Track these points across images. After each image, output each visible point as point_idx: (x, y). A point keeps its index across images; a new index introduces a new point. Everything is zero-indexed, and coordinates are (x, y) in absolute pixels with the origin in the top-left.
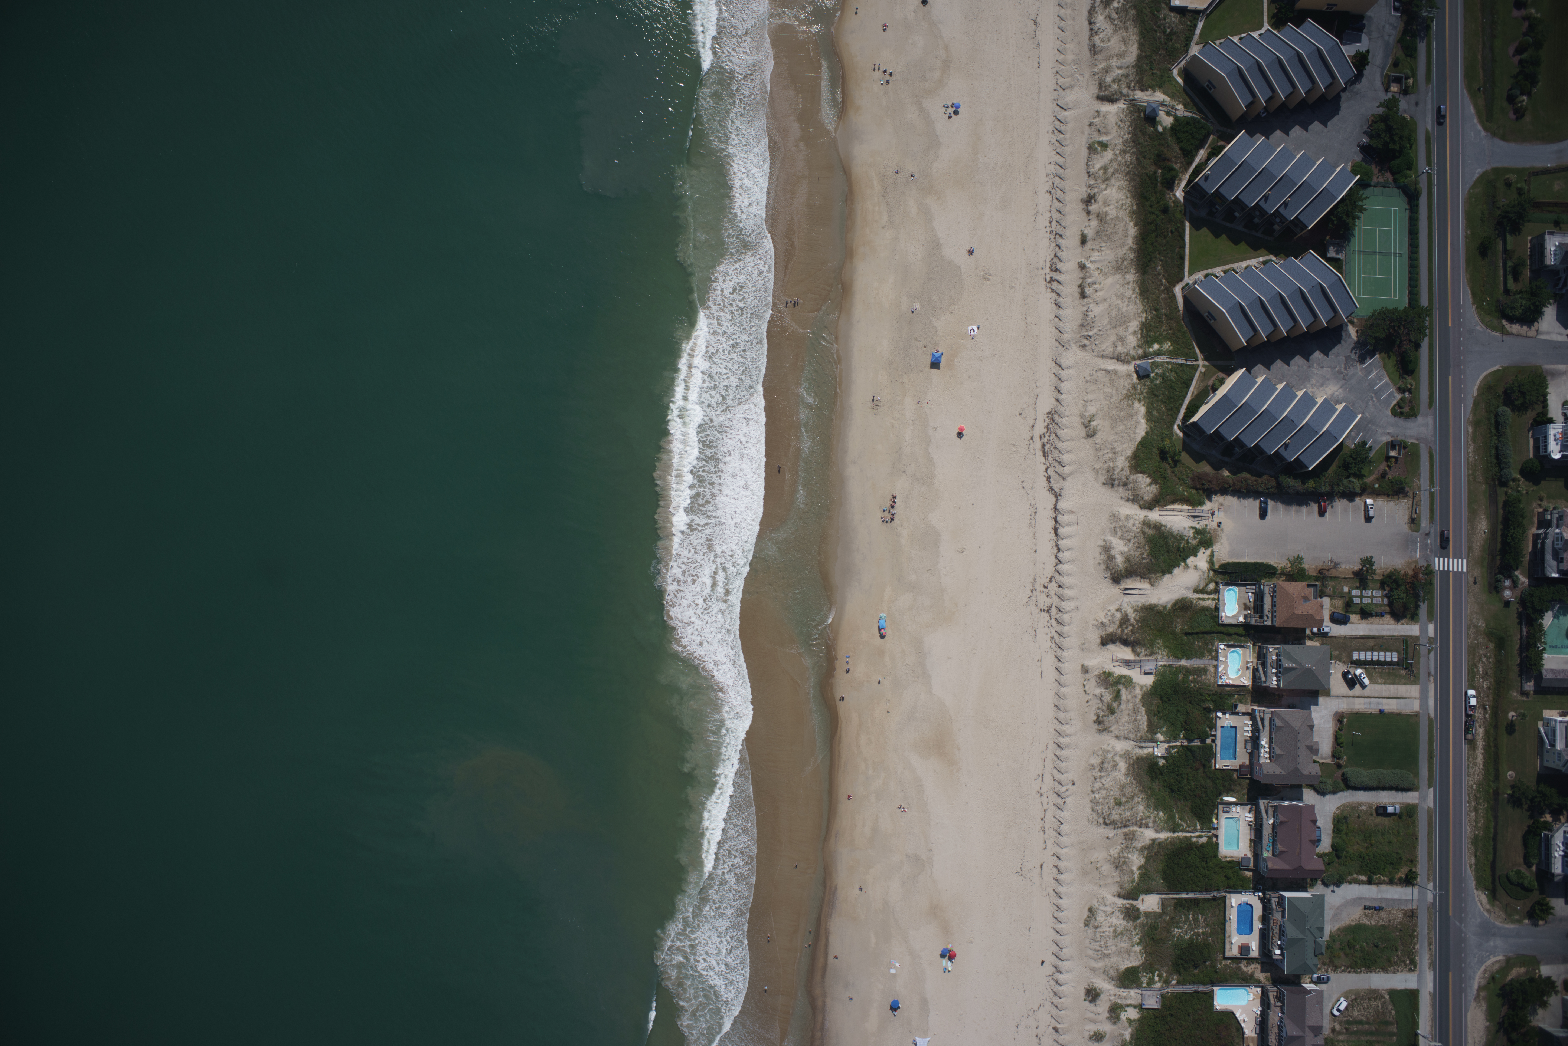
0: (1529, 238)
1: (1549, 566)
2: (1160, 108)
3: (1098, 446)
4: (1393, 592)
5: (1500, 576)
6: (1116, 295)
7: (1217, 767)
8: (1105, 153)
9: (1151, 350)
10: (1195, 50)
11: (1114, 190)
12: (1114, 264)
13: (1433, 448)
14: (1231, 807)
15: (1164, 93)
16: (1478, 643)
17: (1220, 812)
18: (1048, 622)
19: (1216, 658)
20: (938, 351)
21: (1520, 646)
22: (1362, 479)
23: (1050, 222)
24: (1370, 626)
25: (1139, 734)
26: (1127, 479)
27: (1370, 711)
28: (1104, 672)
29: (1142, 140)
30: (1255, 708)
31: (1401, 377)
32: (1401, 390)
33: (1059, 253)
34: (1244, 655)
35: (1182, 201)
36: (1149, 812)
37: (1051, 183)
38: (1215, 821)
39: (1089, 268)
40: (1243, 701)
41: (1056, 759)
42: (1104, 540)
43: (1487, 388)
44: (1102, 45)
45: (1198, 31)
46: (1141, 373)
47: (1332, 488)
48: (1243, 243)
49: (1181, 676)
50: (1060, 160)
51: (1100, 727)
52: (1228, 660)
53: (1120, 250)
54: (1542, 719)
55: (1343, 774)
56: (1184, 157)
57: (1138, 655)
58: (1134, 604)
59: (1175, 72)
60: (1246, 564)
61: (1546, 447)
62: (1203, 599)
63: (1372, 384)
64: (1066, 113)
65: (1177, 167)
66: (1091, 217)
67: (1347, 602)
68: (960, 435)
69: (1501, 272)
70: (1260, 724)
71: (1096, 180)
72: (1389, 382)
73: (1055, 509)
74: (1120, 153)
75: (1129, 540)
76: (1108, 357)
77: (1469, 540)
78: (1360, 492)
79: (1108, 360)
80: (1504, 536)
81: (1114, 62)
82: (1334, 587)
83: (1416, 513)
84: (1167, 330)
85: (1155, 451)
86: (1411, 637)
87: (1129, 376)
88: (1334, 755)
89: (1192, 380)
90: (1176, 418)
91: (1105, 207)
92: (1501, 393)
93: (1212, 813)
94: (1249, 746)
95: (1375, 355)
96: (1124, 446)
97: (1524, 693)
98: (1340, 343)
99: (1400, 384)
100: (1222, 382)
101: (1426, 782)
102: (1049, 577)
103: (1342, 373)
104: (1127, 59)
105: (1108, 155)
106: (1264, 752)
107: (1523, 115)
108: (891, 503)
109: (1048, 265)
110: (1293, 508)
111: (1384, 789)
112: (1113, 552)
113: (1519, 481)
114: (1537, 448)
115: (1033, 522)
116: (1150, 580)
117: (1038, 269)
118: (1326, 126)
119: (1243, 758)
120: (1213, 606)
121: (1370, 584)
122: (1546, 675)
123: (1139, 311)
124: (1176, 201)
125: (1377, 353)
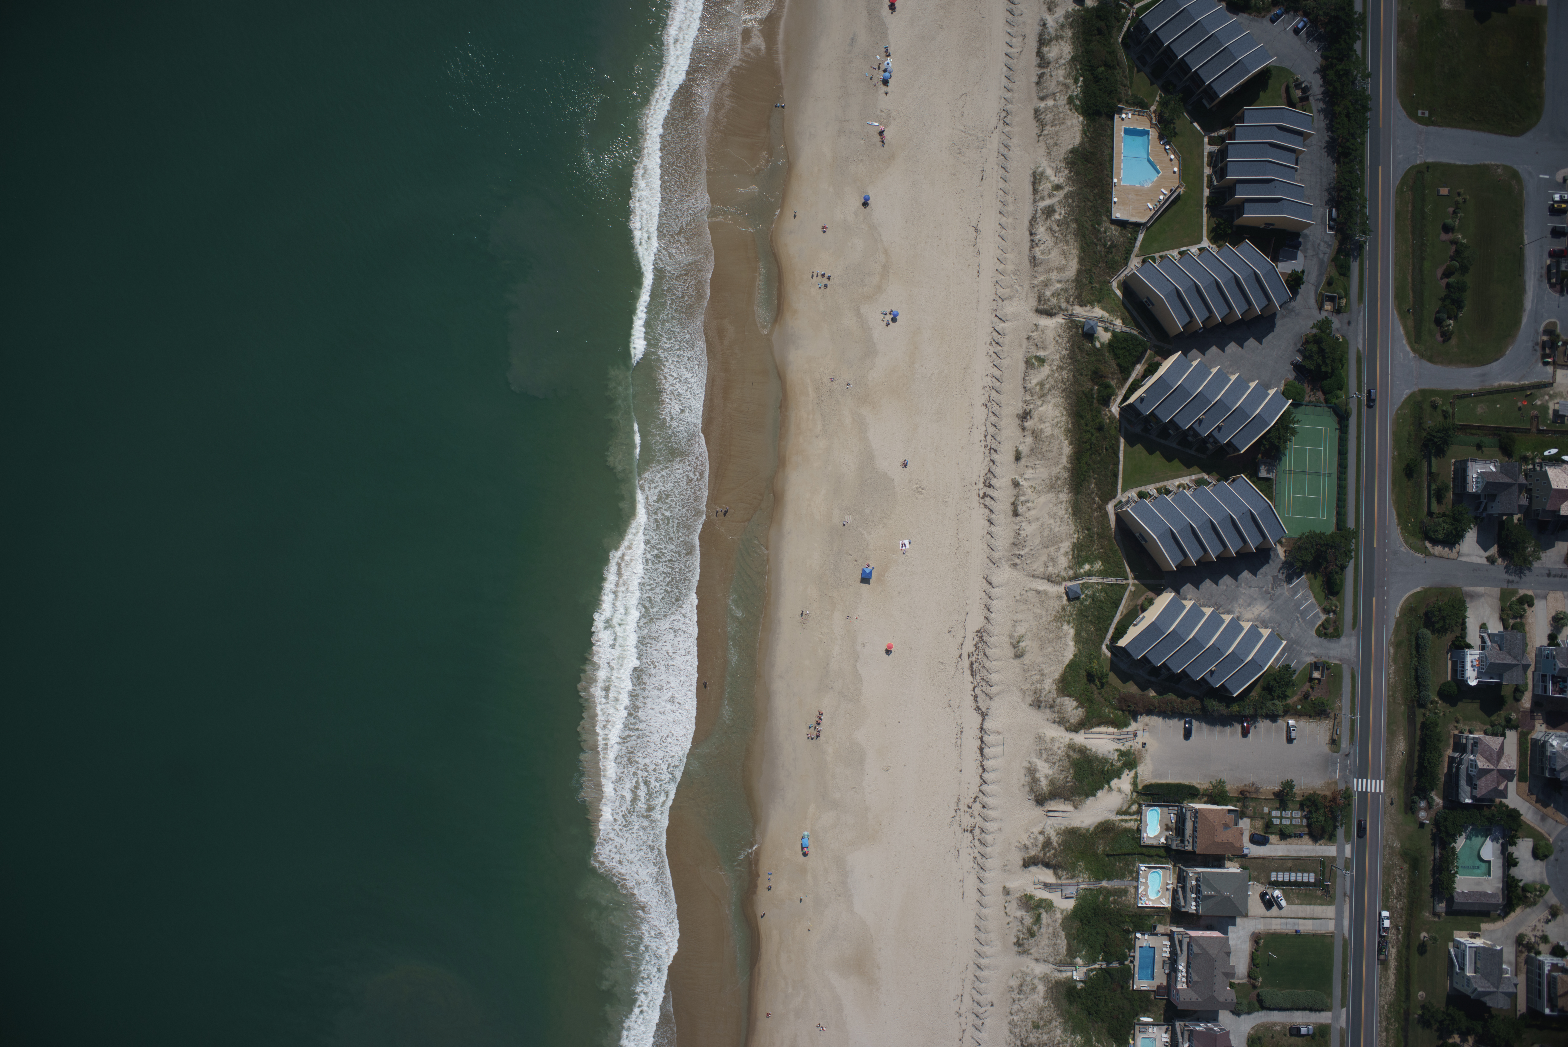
0: (1453, 461)
1: (1464, 792)
2: (1099, 324)
3: (1026, 667)
4: (1312, 814)
5: (1415, 797)
6: (1049, 515)
7: (1135, 987)
8: (1042, 369)
9: (1082, 571)
10: (1135, 263)
11: (1050, 407)
12: (1048, 482)
13: (1355, 668)
14: (1147, 1027)
15: (1103, 309)
16: (1393, 864)
17: (1137, 1032)
18: (971, 842)
19: (1137, 879)
20: (868, 565)
21: (1434, 867)
22: (1285, 699)
23: (985, 436)
24: (1289, 847)
25: (1058, 958)
26: (1054, 702)
27: (1287, 931)
28: (1026, 895)
29: (1079, 358)
30: (1174, 929)
31: (1326, 597)
32: (1326, 611)
33: (993, 469)
34: (1164, 876)
35: (1118, 416)
36: (1066, 1036)
37: (987, 396)
38: (1131, 1041)
39: (1023, 486)
40: (1163, 922)
41: (975, 979)
42: (1029, 762)
43: (1409, 610)
44: (1042, 257)
45: (1138, 244)
46: (1071, 596)
47: (1256, 711)
48: (1177, 460)
49: (1101, 898)
50: (997, 373)
51: (1020, 949)
52: (1149, 882)
53: (1054, 469)
54: (1453, 940)
55: (1258, 995)
56: (1121, 373)
57: (1060, 878)
58: (1057, 827)
59: (1114, 284)
60: (1168, 786)
61: (1463, 672)
62: (1126, 821)
63: (1298, 604)
64: (1004, 325)
65: (1113, 383)
66: (1026, 433)
67: (1267, 823)
68: (888, 652)
69: (1426, 493)
70: (1178, 947)
71: (1032, 396)
72: (1315, 602)
73: (982, 728)
74: (1057, 369)
75: (1054, 763)
76: (1038, 577)
77: (1388, 761)
78: (1282, 714)
79: (1038, 579)
80: (1421, 758)
81: (1054, 276)
82: (1254, 808)
83: (1337, 734)
84: (1098, 549)
85: (1083, 673)
86: (1328, 857)
87: (1060, 597)
88: (1251, 976)
89: (1122, 599)
90: (1105, 638)
91: (1041, 424)
92: (1422, 615)
93: (1128, 1033)
94: (1167, 967)
95: (1302, 575)
96: (1052, 668)
97: (1435, 914)
98: (1268, 563)
99: (1325, 604)
100: (1151, 602)
101: (1339, 1002)
102: (974, 796)
103: (1269, 593)
104: (1066, 273)
105: (1046, 370)
106: (1181, 976)
107: (1450, 338)
108: (817, 719)
109: (982, 480)
110: (1217, 729)
111: (1298, 1009)
112: (1037, 775)
113: (1437, 703)
114: (1454, 671)
115: (959, 741)
116: (1074, 803)
117: (971, 484)
118: (1261, 343)
119: (1160, 979)
120: (1135, 828)
121: (1290, 805)
122: (1458, 899)
123: (1072, 532)
124: (1112, 416)
125: (1304, 573)
